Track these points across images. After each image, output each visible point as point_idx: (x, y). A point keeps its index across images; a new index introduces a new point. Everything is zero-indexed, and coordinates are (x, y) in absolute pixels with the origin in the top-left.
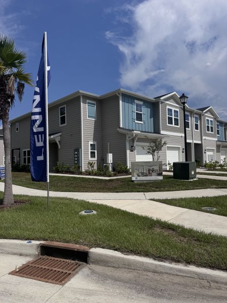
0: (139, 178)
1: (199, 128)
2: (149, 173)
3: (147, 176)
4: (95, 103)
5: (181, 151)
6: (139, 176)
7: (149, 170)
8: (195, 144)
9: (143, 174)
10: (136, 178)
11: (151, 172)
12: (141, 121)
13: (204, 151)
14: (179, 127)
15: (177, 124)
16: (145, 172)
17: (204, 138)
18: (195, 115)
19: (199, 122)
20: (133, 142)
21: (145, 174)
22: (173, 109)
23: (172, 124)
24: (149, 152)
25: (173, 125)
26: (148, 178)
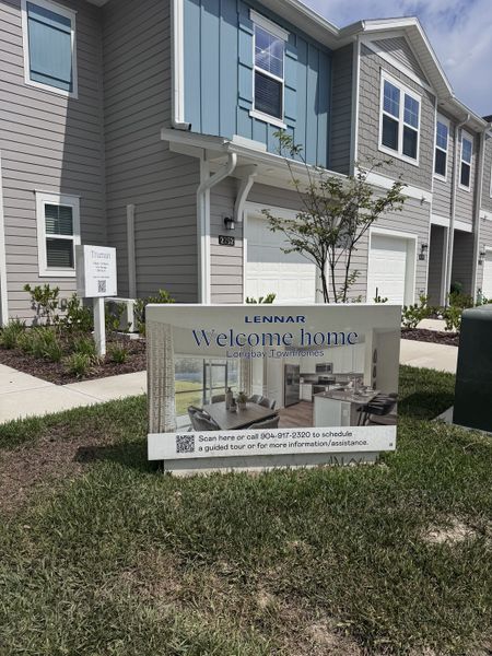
0: (206, 444)
1: (471, 180)
2: (292, 401)
3: (270, 421)
4: (69, 14)
5: (417, 252)
6: (205, 423)
7: (292, 378)
8: (457, 232)
9: (245, 412)
10: (184, 444)
11: (306, 391)
12: (278, 115)
13: (478, 259)
14: (416, 162)
15: (410, 150)
16: (258, 390)
17: (482, 213)
18: (465, 134)
19: (473, 157)
20: (235, 199)
21: (257, 411)
22: (404, 91)
23: (395, 147)
24: (300, 246)
25: (399, 154)
26: (284, 440)
